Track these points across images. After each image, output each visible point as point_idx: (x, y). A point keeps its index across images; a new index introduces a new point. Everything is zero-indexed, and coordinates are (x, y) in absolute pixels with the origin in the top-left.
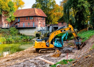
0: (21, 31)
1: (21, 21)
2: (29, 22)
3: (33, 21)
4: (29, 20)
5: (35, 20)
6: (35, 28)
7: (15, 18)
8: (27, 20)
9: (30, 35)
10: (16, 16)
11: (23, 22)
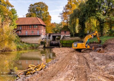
0: (24, 39)
1: (23, 29)
2: (33, 30)
3: (38, 29)
4: (33, 29)
5: (39, 28)
6: (40, 36)
7: (17, 26)
8: (30, 28)
9: (34, 42)
10: (18, 24)
11: (26, 30)
